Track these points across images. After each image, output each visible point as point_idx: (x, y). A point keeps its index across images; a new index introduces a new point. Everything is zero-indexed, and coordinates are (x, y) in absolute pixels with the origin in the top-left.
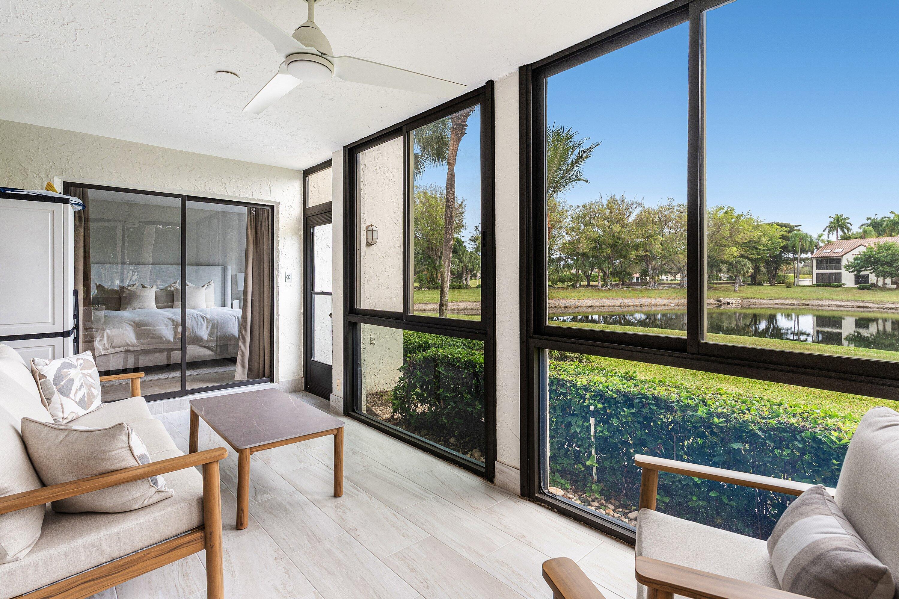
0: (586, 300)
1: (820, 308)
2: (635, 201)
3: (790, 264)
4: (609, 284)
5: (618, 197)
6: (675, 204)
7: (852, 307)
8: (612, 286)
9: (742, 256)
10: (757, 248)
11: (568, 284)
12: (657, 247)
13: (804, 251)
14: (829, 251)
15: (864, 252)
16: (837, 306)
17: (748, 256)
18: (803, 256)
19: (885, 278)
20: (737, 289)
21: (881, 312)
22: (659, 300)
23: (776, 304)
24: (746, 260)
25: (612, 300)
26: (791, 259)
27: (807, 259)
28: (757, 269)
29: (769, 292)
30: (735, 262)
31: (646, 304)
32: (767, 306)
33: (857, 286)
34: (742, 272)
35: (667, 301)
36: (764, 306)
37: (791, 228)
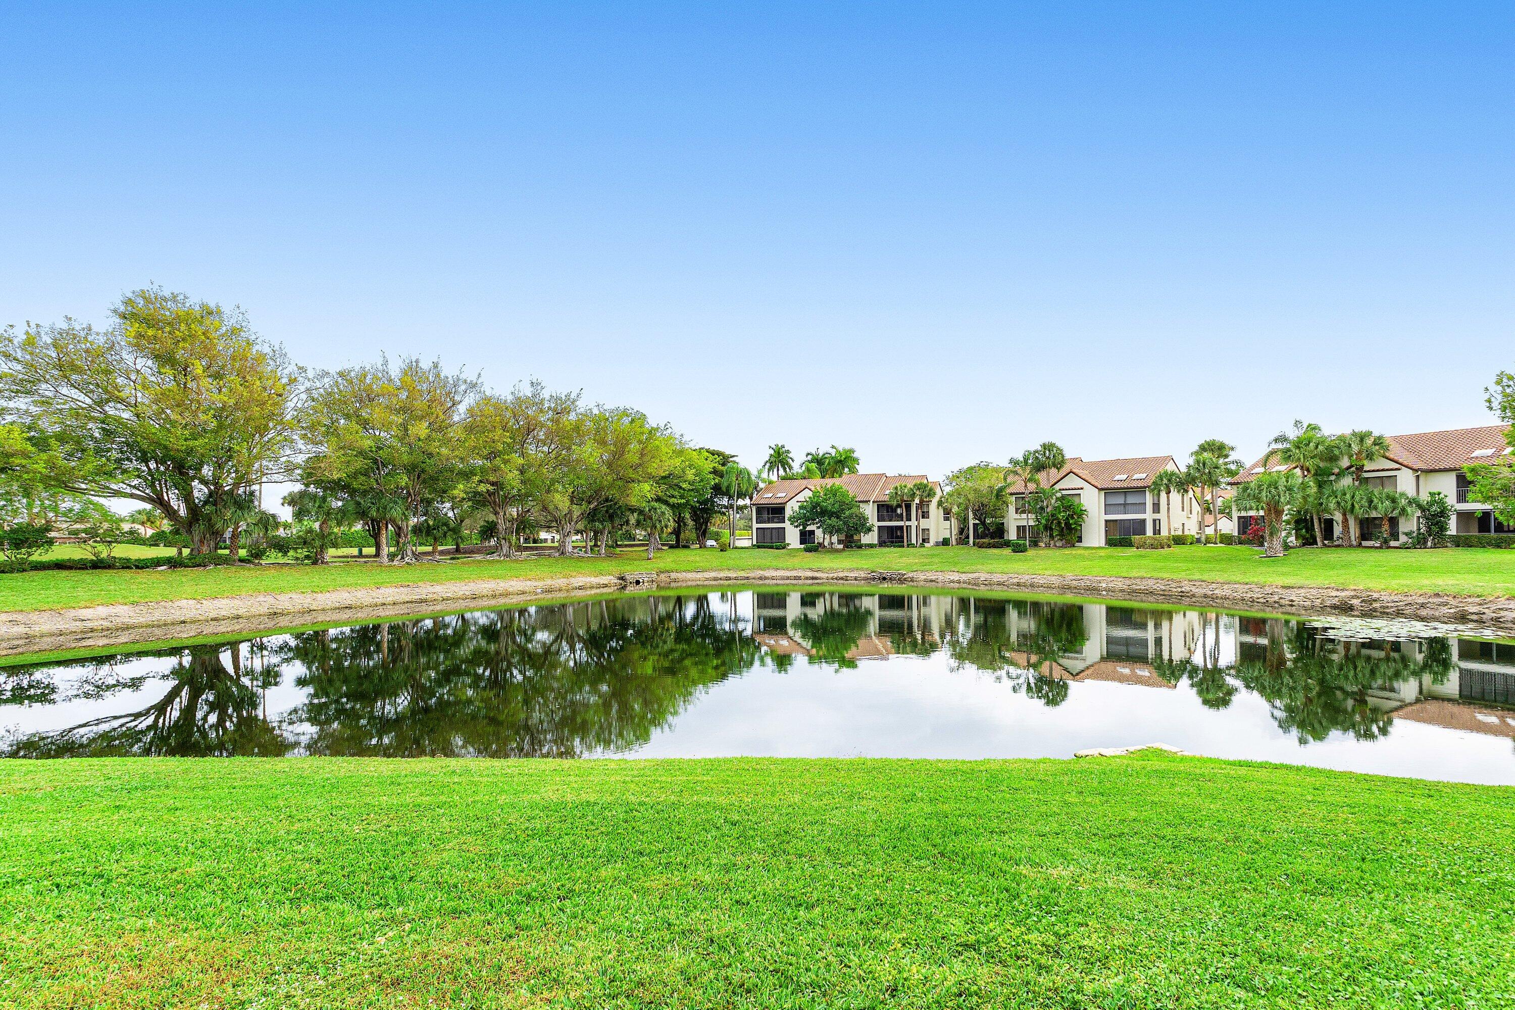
0: (336, 593)
1: (761, 582)
2: (463, 376)
3: (725, 514)
4: (409, 553)
5: (425, 365)
6: (546, 394)
7: (799, 578)
8: (417, 556)
9: (659, 499)
10: (681, 488)
11: (298, 555)
12: (512, 478)
13: (741, 495)
14: (770, 495)
15: (810, 498)
16: (783, 578)
17: (668, 499)
18: (741, 502)
19: (831, 534)
20: (652, 555)
21: (831, 585)
22: (513, 583)
23: (707, 579)
24: (664, 507)
25: (406, 589)
26: (726, 507)
27: (745, 507)
28: (680, 521)
29: (698, 559)
30: (647, 509)
31: (485, 592)
32: (694, 583)
33: (802, 546)
34: (658, 526)
35: (529, 583)
36: (690, 583)
37: (725, 459)
